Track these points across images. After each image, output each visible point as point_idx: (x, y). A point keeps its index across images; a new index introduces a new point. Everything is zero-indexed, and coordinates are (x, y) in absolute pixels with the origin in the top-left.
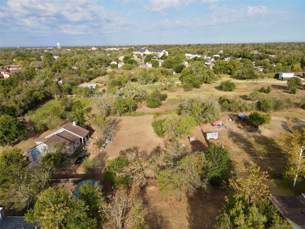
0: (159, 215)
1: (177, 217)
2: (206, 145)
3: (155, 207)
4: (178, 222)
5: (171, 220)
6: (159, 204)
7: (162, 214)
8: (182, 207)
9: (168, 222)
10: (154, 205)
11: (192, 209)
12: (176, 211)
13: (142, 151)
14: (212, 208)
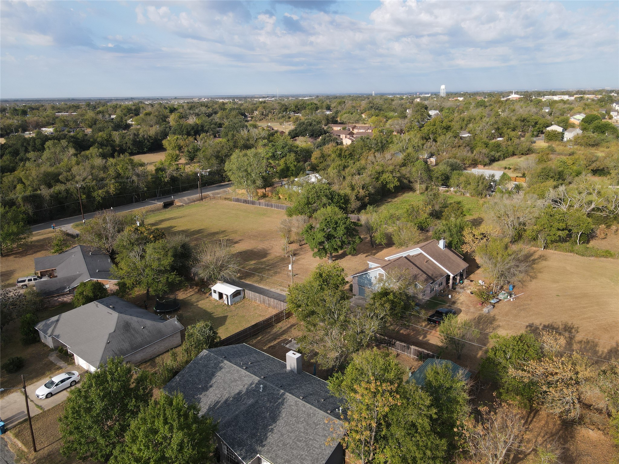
13: (585, 340)
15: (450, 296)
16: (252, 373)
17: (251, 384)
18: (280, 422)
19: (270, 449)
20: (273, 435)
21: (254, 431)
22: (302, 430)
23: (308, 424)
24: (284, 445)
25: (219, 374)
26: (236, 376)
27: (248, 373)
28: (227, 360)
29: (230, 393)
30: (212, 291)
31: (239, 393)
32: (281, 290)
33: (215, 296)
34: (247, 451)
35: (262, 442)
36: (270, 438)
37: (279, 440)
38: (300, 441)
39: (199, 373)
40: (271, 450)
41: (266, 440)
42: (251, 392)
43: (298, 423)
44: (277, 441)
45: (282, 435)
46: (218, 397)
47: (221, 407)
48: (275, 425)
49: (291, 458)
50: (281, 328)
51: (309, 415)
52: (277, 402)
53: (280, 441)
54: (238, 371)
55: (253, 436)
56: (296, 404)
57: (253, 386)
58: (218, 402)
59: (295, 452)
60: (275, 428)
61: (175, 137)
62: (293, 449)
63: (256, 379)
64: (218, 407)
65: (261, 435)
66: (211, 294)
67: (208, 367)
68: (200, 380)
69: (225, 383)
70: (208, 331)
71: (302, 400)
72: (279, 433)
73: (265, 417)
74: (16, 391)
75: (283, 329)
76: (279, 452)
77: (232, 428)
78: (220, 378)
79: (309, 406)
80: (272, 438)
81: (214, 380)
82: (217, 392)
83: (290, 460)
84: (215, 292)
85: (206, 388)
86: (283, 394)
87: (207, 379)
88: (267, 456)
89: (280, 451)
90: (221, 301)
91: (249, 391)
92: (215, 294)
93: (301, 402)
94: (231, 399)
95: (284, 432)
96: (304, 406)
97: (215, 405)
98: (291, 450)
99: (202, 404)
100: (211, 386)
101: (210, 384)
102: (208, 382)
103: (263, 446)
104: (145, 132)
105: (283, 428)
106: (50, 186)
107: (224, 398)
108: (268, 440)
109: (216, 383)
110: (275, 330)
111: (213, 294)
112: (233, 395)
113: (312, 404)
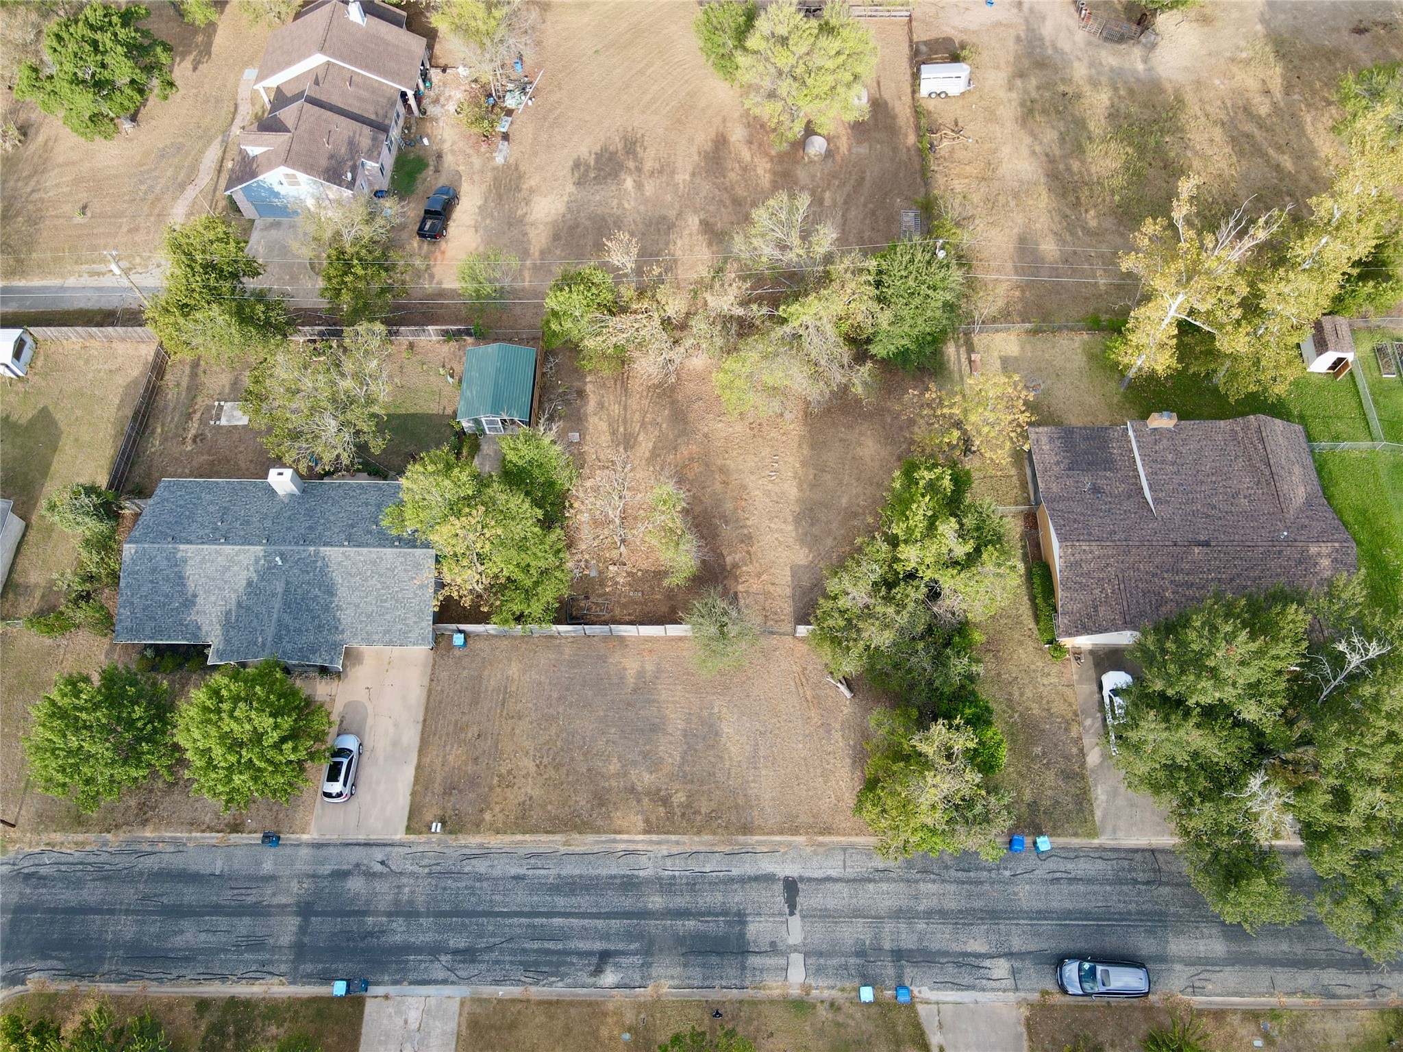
0: (719, 462)
1: (768, 472)
2: (906, 135)
3: (706, 436)
4: (770, 487)
5: (749, 480)
6: (720, 425)
7: (728, 462)
8: (784, 438)
9: (744, 487)
10: (706, 429)
11: (813, 447)
12: (768, 449)
13: (657, 166)
14: (870, 444)
15: (426, 141)
16: (243, 544)
17: (257, 561)
18: (342, 591)
19: (354, 629)
20: (346, 612)
21: (316, 622)
22: (379, 586)
23: (381, 576)
24: (368, 616)
25: (188, 571)
26: (221, 560)
27: (237, 548)
28: (181, 543)
29: (236, 591)
31: (250, 584)
32: (92, 274)
34: (328, 652)
35: (337, 628)
36: (344, 619)
37: (357, 614)
38: (386, 601)
39: (154, 587)
40: (357, 630)
41: (340, 623)
42: (268, 572)
43: (366, 580)
44: (356, 617)
45: (357, 606)
46: (221, 605)
47: (238, 616)
48: (337, 599)
49: (388, 626)
50: (178, 385)
51: (374, 563)
52: (317, 567)
53: (360, 615)
54: (216, 552)
55: (320, 628)
56: (347, 557)
57: (262, 562)
58: (228, 613)
59: (388, 617)
60: (340, 603)
62: (383, 615)
63: (258, 550)
64: (234, 619)
65: (328, 621)
67: (161, 570)
68: (167, 596)
69: (214, 579)
70: (87, 501)
71: (349, 546)
72: (351, 606)
73: (316, 596)
75: (184, 383)
76: (368, 629)
78: (197, 576)
79: (365, 550)
80: (346, 617)
81: (191, 585)
82: (213, 599)
83: (389, 629)
85: (189, 603)
86: (317, 553)
87: (178, 589)
88: (356, 641)
89: (369, 626)
91: (261, 573)
93: (351, 551)
94: (245, 598)
95: (357, 601)
96: (359, 554)
97: (228, 620)
98: (381, 617)
99: (205, 628)
100: (195, 596)
101: (190, 593)
102: (184, 592)
103: (343, 632)
105: (352, 597)
107: (234, 602)
108: (344, 622)
109: (198, 587)
110: (171, 395)
112: (241, 590)
113: (368, 545)
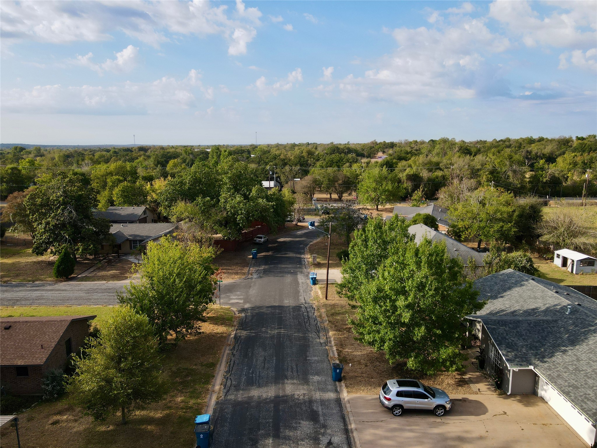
16: (563, 297)
17: (556, 305)
18: (582, 348)
19: (553, 367)
20: (565, 357)
21: (537, 344)
24: (577, 370)
25: (517, 289)
26: (538, 294)
28: (534, 281)
29: (522, 307)
30: (555, 256)
31: (534, 309)
33: (558, 262)
34: (516, 356)
35: (544, 357)
36: (557, 358)
37: (570, 363)
39: (493, 285)
40: (554, 369)
41: (551, 357)
42: (553, 311)
44: (567, 364)
45: (579, 360)
46: (505, 306)
47: (504, 315)
48: (572, 348)
49: (582, 385)
52: (587, 328)
53: (572, 365)
54: (543, 291)
55: (534, 347)
57: (558, 307)
58: (503, 311)
60: (569, 351)
61: (573, 154)
62: (589, 378)
63: (566, 302)
64: (501, 314)
65: (545, 351)
66: (552, 259)
67: (507, 282)
68: (491, 290)
69: (521, 297)
72: (575, 357)
73: (561, 338)
74: (338, 269)
76: (564, 374)
77: (507, 329)
78: (516, 292)
80: (561, 358)
81: (508, 293)
82: (507, 302)
83: (580, 387)
84: (558, 256)
85: (495, 297)
87: (500, 291)
88: (544, 372)
89: (567, 374)
90: (564, 268)
91: (549, 310)
92: (558, 259)
94: (521, 312)
95: (583, 358)
97: (498, 312)
98: (585, 378)
100: (502, 297)
101: (501, 295)
102: (499, 293)
103: (544, 362)
104: (539, 150)
105: (584, 355)
106: (430, 170)
107: (512, 310)
108: (554, 359)
109: (509, 296)
111: (556, 258)
112: (525, 308)
